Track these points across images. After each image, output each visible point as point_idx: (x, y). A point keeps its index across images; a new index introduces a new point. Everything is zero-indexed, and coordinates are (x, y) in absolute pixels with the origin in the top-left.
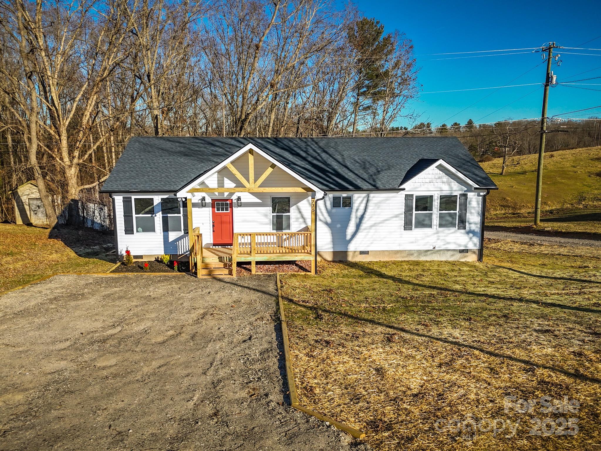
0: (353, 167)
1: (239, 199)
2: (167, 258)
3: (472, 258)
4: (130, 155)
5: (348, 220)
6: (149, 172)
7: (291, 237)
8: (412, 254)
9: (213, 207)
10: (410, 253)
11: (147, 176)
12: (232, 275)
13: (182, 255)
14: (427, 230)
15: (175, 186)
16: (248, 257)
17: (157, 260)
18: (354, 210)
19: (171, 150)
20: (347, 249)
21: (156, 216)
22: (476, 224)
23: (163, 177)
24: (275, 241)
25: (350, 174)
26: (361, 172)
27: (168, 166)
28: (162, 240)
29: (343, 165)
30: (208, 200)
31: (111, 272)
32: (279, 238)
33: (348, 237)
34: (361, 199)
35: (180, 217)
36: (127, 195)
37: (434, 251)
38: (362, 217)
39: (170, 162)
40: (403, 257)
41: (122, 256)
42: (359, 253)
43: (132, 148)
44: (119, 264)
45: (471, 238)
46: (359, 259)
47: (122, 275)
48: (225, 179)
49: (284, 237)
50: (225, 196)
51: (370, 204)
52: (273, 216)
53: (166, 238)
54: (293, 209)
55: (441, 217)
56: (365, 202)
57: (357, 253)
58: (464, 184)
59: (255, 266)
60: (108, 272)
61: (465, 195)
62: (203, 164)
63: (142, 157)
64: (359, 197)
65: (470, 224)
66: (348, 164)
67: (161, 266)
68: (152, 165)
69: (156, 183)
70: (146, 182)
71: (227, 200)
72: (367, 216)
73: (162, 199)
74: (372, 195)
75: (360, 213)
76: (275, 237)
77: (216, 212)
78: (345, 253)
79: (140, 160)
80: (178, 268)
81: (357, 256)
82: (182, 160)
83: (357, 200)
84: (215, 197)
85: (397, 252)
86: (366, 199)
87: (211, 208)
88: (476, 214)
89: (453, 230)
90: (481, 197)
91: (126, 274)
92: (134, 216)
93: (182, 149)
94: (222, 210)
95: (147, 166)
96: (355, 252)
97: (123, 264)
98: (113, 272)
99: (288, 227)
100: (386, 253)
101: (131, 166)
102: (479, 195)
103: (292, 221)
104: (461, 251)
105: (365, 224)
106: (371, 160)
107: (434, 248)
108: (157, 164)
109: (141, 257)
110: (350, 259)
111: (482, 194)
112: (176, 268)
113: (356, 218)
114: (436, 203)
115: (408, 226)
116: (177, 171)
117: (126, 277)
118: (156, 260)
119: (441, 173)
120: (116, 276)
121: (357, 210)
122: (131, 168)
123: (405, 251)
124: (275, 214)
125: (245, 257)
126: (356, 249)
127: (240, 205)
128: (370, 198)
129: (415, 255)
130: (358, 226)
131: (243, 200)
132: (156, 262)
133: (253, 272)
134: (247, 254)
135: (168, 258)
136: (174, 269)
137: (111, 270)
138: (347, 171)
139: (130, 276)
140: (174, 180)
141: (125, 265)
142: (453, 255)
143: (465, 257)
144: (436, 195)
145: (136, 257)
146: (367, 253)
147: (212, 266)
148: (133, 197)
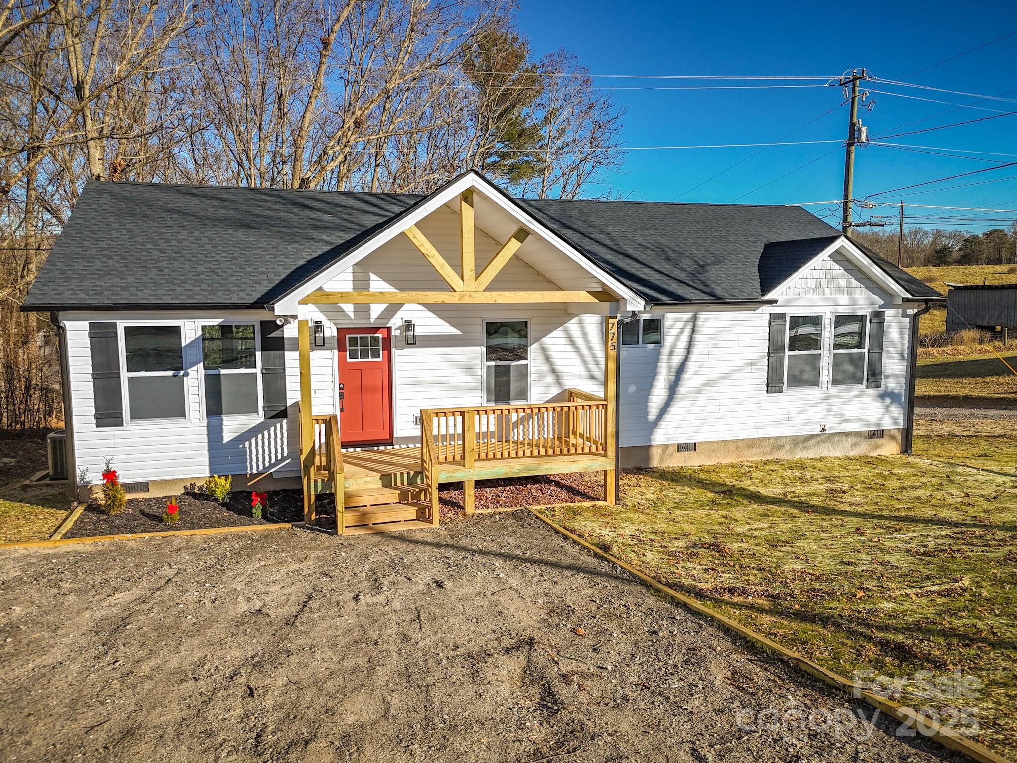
0: (644, 256)
1: (408, 325)
2: (223, 486)
3: (890, 449)
4: (93, 221)
5: (653, 375)
6: (158, 260)
7: (531, 416)
8: (780, 447)
9: (341, 348)
10: (777, 443)
11: (155, 271)
12: (431, 522)
13: (259, 474)
14: (810, 394)
15: (242, 294)
16: (456, 471)
17: (189, 493)
18: (665, 351)
19: (202, 213)
20: (650, 440)
21: (187, 374)
22: (896, 376)
23: (203, 273)
24: (492, 428)
25: (646, 270)
26: (666, 267)
27: (208, 247)
28: (205, 437)
29: (621, 254)
30: (330, 331)
31: (66, 536)
32: (503, 421)
33: (652, 415)
34: (680, 325)
35: (255, 375)
36: (103, 318)
37: (824, 436)
38: (681, 369)
39: (211, 239)
40: (764, 454)
41: (88, 488)
42: (676, 447)
43: (94, 206)
44: (80, 510)
45: (888, 407)
46: (675, 462)
47: (104, 542)
48: (373, 276)
49: (514, 417)
50: (372, 321)
51: (697, 337)
52: (488, 367)
53: (214, 433)
54: (533, 350)
55: (837, 362)
56: (687, 331)
57: (671, 449)
58: (879, 291)
59: (472, 492)
60: (57, 537)
61: (878, 316)
62: (296, 245)
63: (128, 226)
64: (677, 321)
65: (887, 376)
66: (631, 251)
67: (208, 507)
68: (163, 245)
69: (188, 286)
70: (157, 284)
71: (376, 330)
72: (691, 364)
73: (203, 328)
74: (702, 316)
75: (677, 359)
76: (492, 416)
77: (348, 360)
78: (646, 449)
79: (124, 232)
80: (263, 510)
81: (671, 455)
82: (240, 233)
83: (671, 327)
84: (345, 324)
85: (752, 443)
86: (690, 326)
87: (336, 352)
88: (897, 356)
89: (856, 389)
90: (908, 320)
91: (117, 538)
92: (125, 375)
93: (232, 212)
94: (365, 355)
95: (149, 246)
96: (667, 446)
97: (93, 508)
98: (70, 535)
99: (523, 394)
100: (731, 446)
101: (103, 245)
102: (904, 315)
103: (532, 379)
104: (873, 435)
105: (689, 383)
106: (673, 245)
107: (824, 430)
108: (174, 243)
109: (144, 486)
110: (655, 463)
111: (910, 312)
112: (257, 511)
113: (670, 368)
114: (828, 334)
115: (773, 384)
116: (235, 259)
117: (121, 549)
118: (187, 494)
119: (837, 267)
120: (88, 548)
121: (671, 352)
122: (102, 249)
123: (769, 438)
124: (493, 363)
125: (450, 472)
126: (669, 439)
127: (412, 342)
128: (699, 323)
129: (788, 447)
130: (673, 388)
131: (419, 331)
132: (190, 499)
133: (470, 509)
134: (454, 462)
135: (228, 486)
136: (250, 515)
137: (63, 530)
138: (637, 266)
139: (132, 544)
140: (233, 279)
141: (103, 512)
142: (855, 445)
143: (877, 447)
144: (828, 316)
145: (131, 487)
146: (693, 447)
147: (367, 500)
148: (121, 325)
